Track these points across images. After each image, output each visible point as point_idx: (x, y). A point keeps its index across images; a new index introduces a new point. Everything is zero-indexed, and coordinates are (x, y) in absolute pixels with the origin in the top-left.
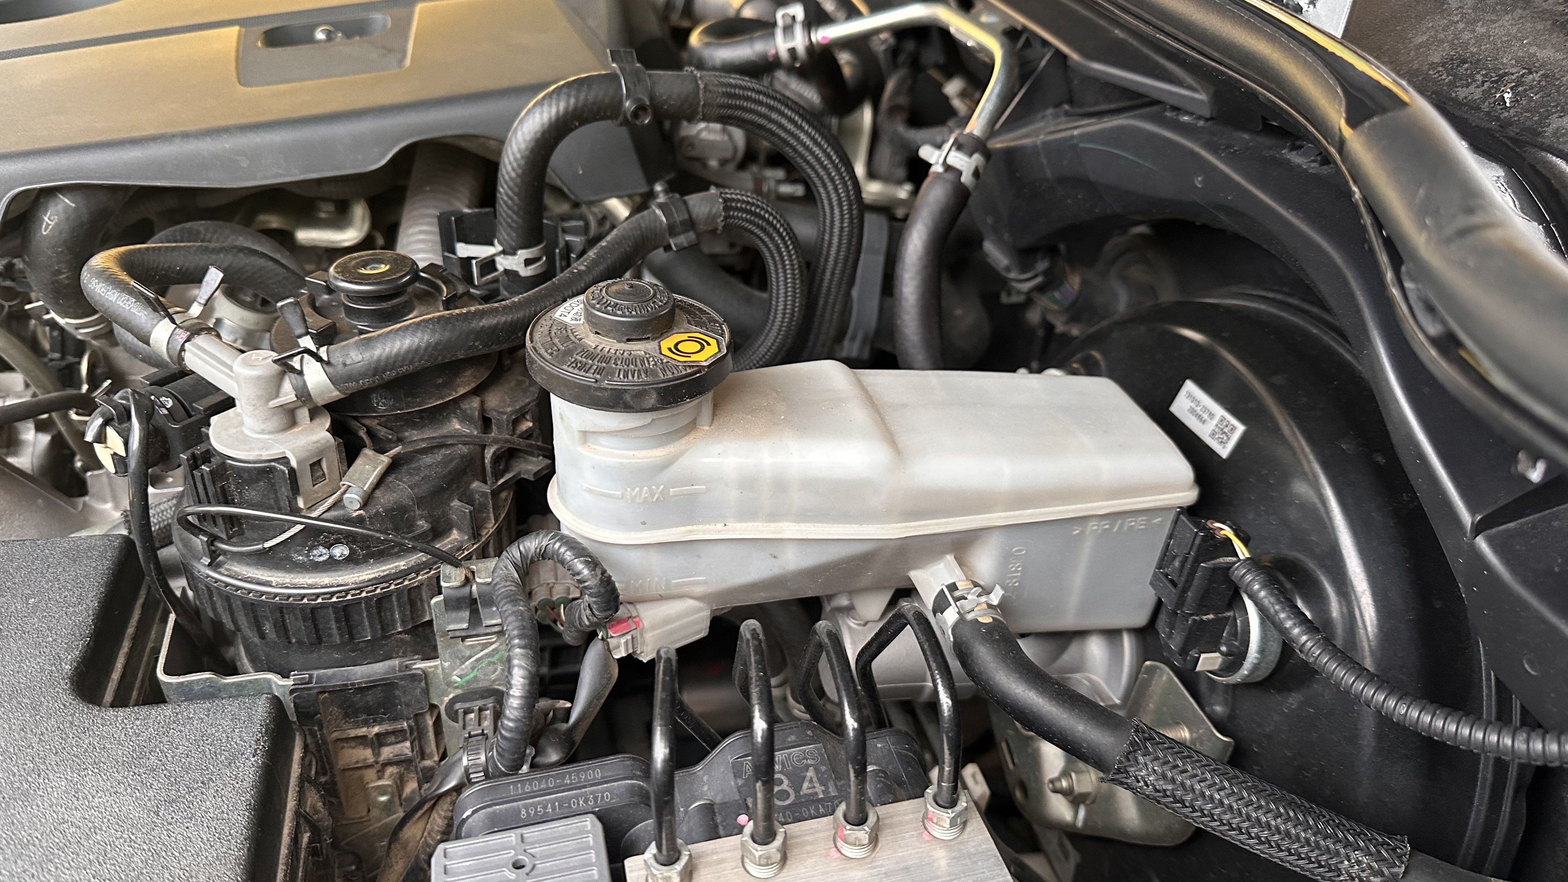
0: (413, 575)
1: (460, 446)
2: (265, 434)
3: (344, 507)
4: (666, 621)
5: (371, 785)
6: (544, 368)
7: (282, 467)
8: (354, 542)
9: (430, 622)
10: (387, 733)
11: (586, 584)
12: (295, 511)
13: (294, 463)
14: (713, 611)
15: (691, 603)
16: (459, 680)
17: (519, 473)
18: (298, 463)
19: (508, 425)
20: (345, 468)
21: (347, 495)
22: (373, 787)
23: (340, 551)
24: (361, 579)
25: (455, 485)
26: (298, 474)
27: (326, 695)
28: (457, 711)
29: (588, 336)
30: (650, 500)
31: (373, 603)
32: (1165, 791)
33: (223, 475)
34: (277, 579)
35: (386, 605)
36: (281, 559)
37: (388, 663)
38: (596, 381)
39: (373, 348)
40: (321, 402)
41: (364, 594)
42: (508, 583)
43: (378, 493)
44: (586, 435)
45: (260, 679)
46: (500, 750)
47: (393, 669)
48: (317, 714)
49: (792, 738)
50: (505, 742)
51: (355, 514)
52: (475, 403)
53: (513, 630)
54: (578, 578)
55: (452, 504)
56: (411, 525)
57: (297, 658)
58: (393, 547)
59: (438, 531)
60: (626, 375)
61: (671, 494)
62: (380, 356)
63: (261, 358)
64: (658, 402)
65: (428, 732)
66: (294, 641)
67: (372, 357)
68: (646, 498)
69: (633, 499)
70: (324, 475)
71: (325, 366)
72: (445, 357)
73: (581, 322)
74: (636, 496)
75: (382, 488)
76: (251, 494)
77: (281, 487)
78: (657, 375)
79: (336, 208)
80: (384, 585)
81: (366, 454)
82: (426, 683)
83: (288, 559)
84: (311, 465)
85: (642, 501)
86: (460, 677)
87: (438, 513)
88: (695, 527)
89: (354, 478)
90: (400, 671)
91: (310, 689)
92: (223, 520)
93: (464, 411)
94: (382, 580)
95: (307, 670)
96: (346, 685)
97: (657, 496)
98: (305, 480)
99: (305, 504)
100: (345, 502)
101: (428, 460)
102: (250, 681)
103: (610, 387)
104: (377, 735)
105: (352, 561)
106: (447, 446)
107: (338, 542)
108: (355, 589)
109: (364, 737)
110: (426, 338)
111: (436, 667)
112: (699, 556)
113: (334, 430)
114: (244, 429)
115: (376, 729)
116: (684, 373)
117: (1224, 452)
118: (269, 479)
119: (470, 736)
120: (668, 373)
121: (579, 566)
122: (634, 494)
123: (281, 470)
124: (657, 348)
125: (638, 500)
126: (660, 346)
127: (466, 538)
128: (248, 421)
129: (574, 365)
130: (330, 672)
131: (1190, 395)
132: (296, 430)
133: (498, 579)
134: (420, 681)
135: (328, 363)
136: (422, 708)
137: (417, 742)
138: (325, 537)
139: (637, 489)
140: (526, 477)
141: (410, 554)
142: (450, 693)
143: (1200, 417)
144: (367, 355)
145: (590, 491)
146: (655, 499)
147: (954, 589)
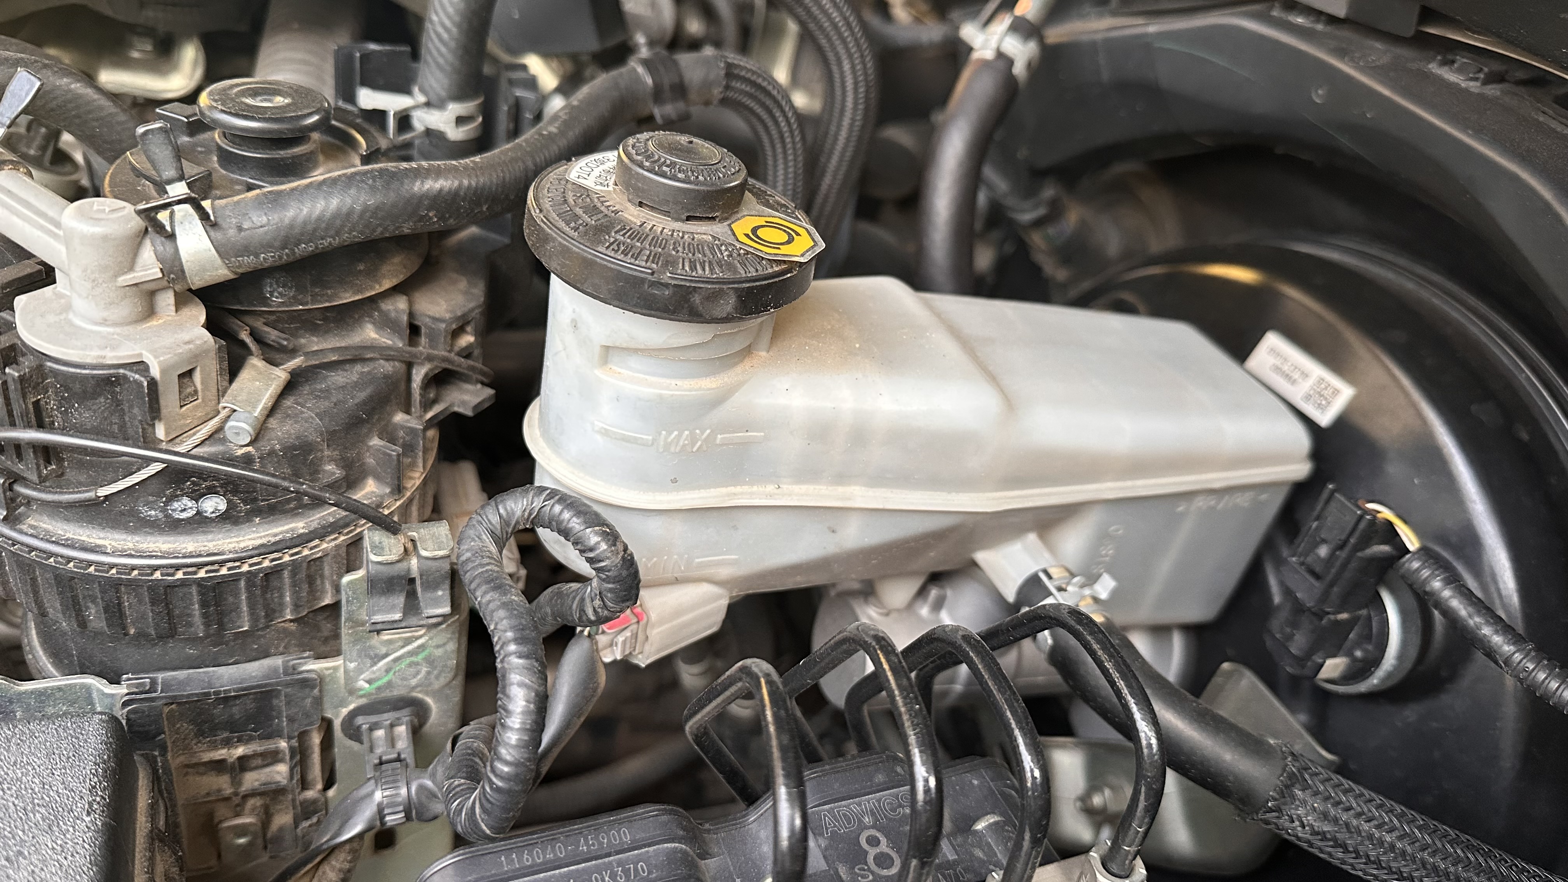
0: (317, 542)
1: (382, 361)
2: (108, 326)
3: (224, 441)
4: (678, 613)
5: (226, 824)
6: (568, 249)
7: (137, 376)
8: (235, 492)
9: (335, 607)
10: (255, 755)
11: (602, 564)
12: (150, 442)
13: (155, 372)
14: (731, 598)
15: (706, 589)
16: (367, 686)
17: (452, 405)
18: (163, 372)
19: (445, 337)
20: (226, 383)
21: (230, 424)
22: (229, 827)
23: (214, 505)
24: (242, 545)
25: (376, 417)
26: (161, 388)
27: (173, 706)
28: (359, 727)
29: (626, 208)
30: (689, 449)
31: (258, 581)
32: (1324, 833)
33: (38, 384)
34: (113, 543)
35: (275, 583)
36: (122, 514)
37: (267, 663)
38: (653, 274)
39: (284, 207)
40: (197, 282)
41: (245, 568)
42: (486, 561)
43: (273, 423)
44: (608, 352)
45: (75, 685)
46: (488, 806)
47: (275, 670)
48: (160, 734)
49: (880, 778)
50: (496, 796)
51: (240, 452)
52: (400, 304)
53: (505, 631)
54: (591, 555)
55: (371, 444)
56: (314, 471)
57: (128, 654)
58: (288, 501)
59: (352, 480)
60: (693, 268)
61: (718, 442)
62: (294, 219)
63: (107, 210)
64: (736, 309)
65: (313, 753)
66: (132, 631)
67: (281, 220)
68: (684, 445)
69: (667, 446)
70: (196, 392)
71: (208, 228)
72: (386, 229)
73: (611, 188)
74: (672, 441)
75: (279, 416)
76: (83, 415)
77: (131, 407)
78: (736, 271)
79: (155, 46)
80: (276, 555)
81: (254, 366)
82: (321, 691)
83: (133, 514)
84: (179, 376)
85: (678, 448)
86: (369, 682)
87: (351, 454)
88: (738, 489)
89: (239, 398)
90: (286, 673)
91: (152, 700)
92: (35, 452)
93: (385, 315)
94: (274, 548)
95: (147, 672)
96: (208, 694)
97: (699, 443)
98: (169, 399)
99: (167, 433)
100: (228, 433)
101: (338, 378)
102: (59, 689)
103: (673, 282)
104: (241, 759)
105: (228, 518)
106: (363, 360)
107: (211, 491)
108: (234, 561)
109: (222, 762)
110: (363, 198)
111: (335, 669)
112: (735, 528)
113: (211, 326)
114: (71, 316)
115: (240, 751)
116: (770, 271)
117: (1325, 419)
118: (114, 394)
119: (381, 763)
120: (752, 269)
121: (593, 538)
122: (669, 440)
123: (135, 381)
124: (730, 232)
125: (672, 449)
126: (732, 230)
127: (388, 490)
128: (80, 304)
129: (615, 246)
130: (181, 674)
131: (1273, 351)
132: (154, 323)
133: (468, 555)
134: (313, 687)
135: (214, 225)
136: (311, 724)
137: (298, 768)
138: (193, 483)
139: (676, 433)
140: (461, 410)
141: (311, 512)
142: (351, 703)
143: (1287, 377)
144: (275, 217)
145: (605, 433)
146: (695, 449)
147: (1050, 577)
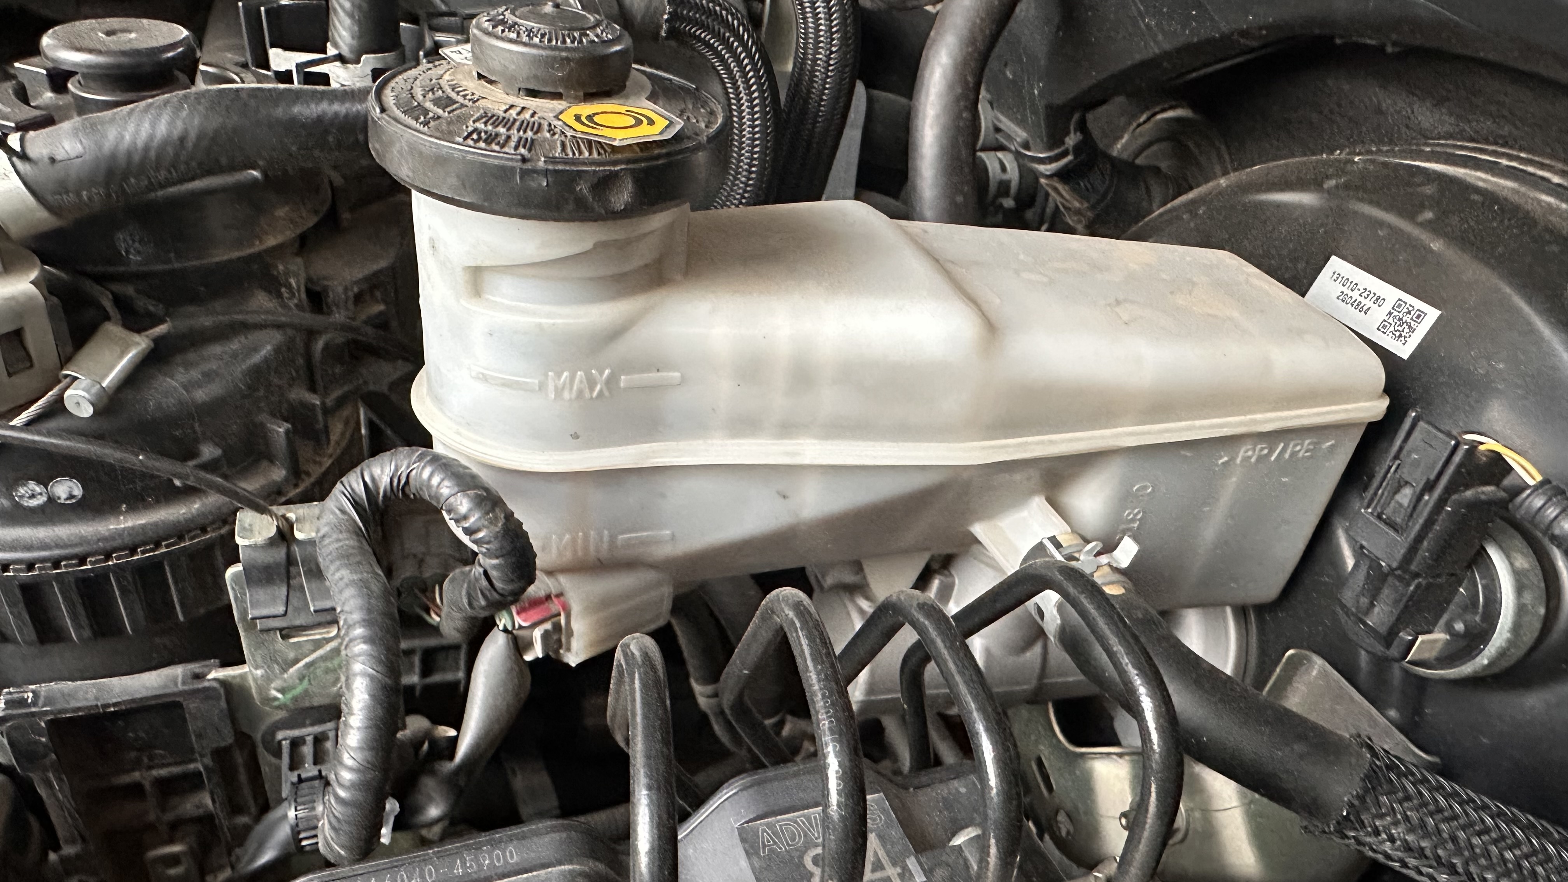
3: (66, 413)
5: (153, 853)
8: (88, 474)
9: (229, 607)
10: (174, 779)
16: (281, 695)
19: (345, 301)
21: (71, 393)
22: (157, 856)
23: (66, 489)
24: (104, 535)
30: (588, 395)
31: (130, 576)
32: (1421, 849)
35: (155, 580)
37: (165, 672)
41: (113, 562)
42: (344, 535)
43: (130, 394)
44: (477, 277)
47: (174, 681)
50: (343, 810)
52: (294, 265)
53: (352, 613)
62: (115, 145)
65: (239, 774)
67: (99, 148)
68: (581, 390)
69: (559, 392)
71: (16, 163)
74: (563, 387)
75: (137, 385)
80: (149, 546)
81: (110, 333)
82: (228, 702)
84: (2, 337)
85: (571, 395)
86: (283, 691)
88: (658, 445)
89: (86, 367)
90: (186, 683)
93: (277, 278)
94: (143, 539)
95: (30, 685)
96: (96, 708)
97: (599, 388)
100: (69, 405)
105: (88, 505)
107: (60, 473)
108: (96, 553)
111: (242, 676)
112: (665, 494)
117: (1405, 349)
121: (466, 504)
122: (560, 383)
125: (566, 395)
130: (68, 686)
131: (1337, 277)
134: (221, 698)
135: (20, 157)
138: (39, 464)
139: (566, 374)
143: (1359, 305)
144: (91, 143)
145: (484, 378)
146: (595, 394)
147: (1058, 546)
